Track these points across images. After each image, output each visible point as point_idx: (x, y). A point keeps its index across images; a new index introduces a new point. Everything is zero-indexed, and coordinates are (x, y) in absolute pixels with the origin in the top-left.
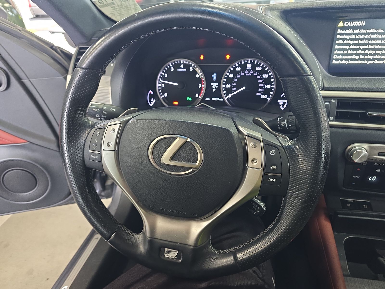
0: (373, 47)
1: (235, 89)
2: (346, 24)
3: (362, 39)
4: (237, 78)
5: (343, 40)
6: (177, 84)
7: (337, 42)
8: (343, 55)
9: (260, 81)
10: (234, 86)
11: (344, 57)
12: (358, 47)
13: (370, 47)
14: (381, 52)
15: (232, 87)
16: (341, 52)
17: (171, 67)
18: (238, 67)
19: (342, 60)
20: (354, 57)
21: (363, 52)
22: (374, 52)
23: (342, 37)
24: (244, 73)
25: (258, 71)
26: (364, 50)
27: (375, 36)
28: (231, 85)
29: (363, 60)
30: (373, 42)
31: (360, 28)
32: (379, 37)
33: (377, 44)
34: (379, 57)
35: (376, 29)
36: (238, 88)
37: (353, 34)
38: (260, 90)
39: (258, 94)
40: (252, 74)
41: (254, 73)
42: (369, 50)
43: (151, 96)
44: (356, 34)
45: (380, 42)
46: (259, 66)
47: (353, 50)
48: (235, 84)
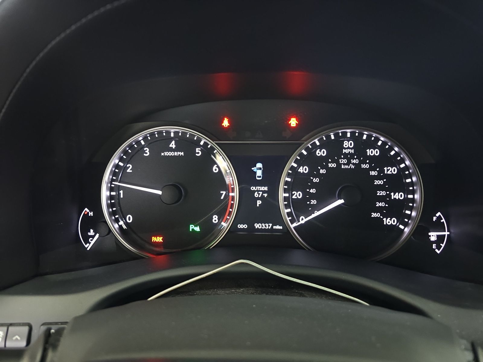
1: (314, 202)
4: (319, 175)
6: (159, 192)
9: (377, 182)
10: (313, 196)
15: (307, 196)
17: (143, 147)
18: (321, 147)
24: (337, 162)
25: (373, 158)
28: (305, 193)
36: (323, 201)
38: (379, 204)
39: (374, 215)
40: (357, 166)
41: (361, 162)
43: (88, 223)
46: (374, 146)
48: (313, 191)
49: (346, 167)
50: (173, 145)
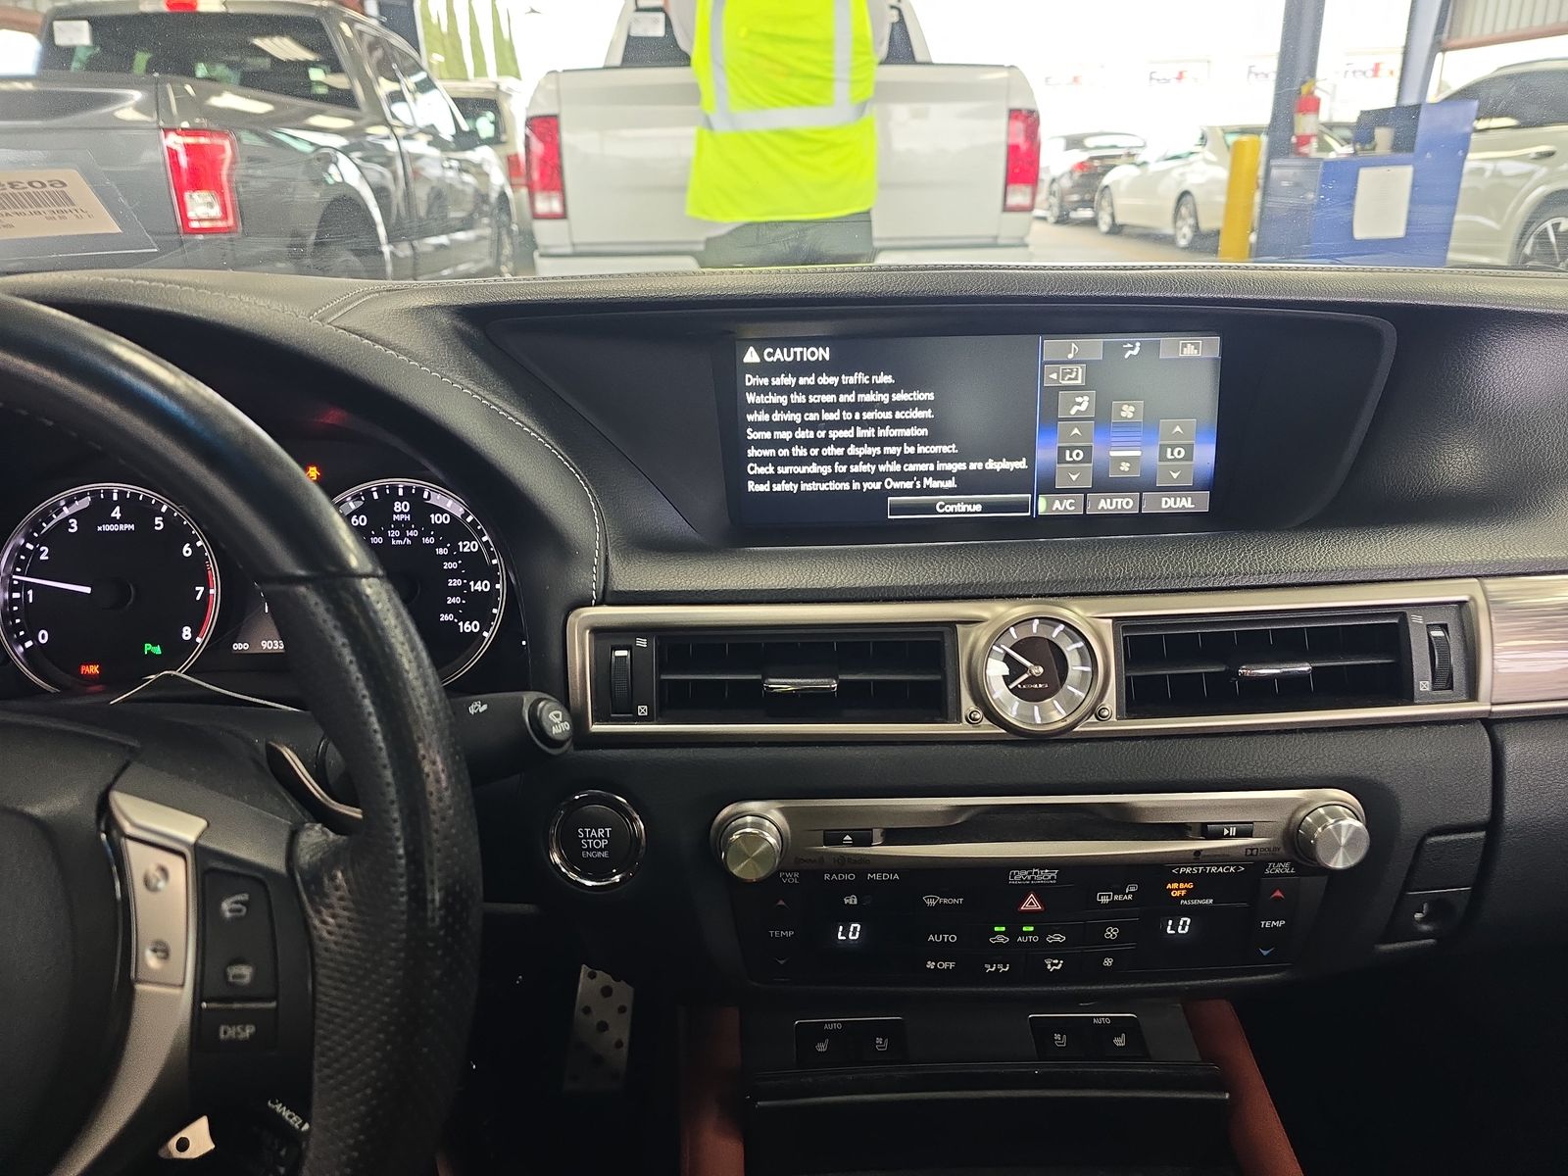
0: (870, 433)
2: (770, 355)
3: (830, 407)
5: (770, 408)
6: (86, 590)
7: (750, 418)
8: (777, 461)
9: (448, 566)
11: (783, 470)
12: (821, 434)
13: (861, 433)
14: (899, 450)
16: (768, 453)
17: (67, 517)
18: (358, 512)
19: (776, 478)
20: (814, 469)
21: (840, 451)
22: (877, 450)
23: (761, 399)
24: (384, 535)
25: (440, 528)
26: (843, 443)
27: (869, 398)
29: (847, 477)
30: (868, 416)
31: (818, 368)
32: (885, 398)
33: (882, 423)
34: (895, 467)
35: (869, 373)
37: (799, 389)
38: (451, 600)
39: (445, 617)
40: (416, 540)
41: (422, 535)
42: (859, 442)
44: (806, 390)
45: (888, 415)
46: (441, 508)
47: (807, 443)
49: (399, 542)
50: (116, 513)
